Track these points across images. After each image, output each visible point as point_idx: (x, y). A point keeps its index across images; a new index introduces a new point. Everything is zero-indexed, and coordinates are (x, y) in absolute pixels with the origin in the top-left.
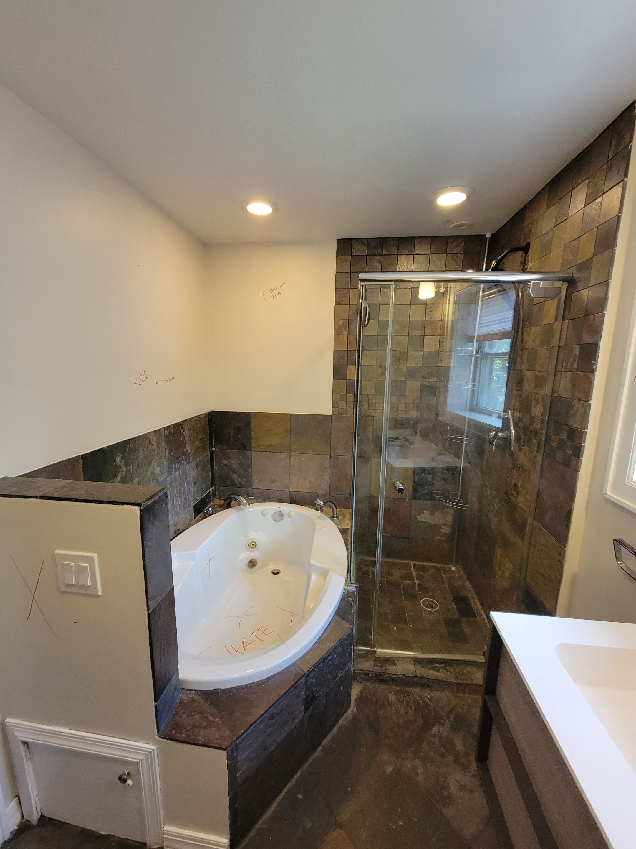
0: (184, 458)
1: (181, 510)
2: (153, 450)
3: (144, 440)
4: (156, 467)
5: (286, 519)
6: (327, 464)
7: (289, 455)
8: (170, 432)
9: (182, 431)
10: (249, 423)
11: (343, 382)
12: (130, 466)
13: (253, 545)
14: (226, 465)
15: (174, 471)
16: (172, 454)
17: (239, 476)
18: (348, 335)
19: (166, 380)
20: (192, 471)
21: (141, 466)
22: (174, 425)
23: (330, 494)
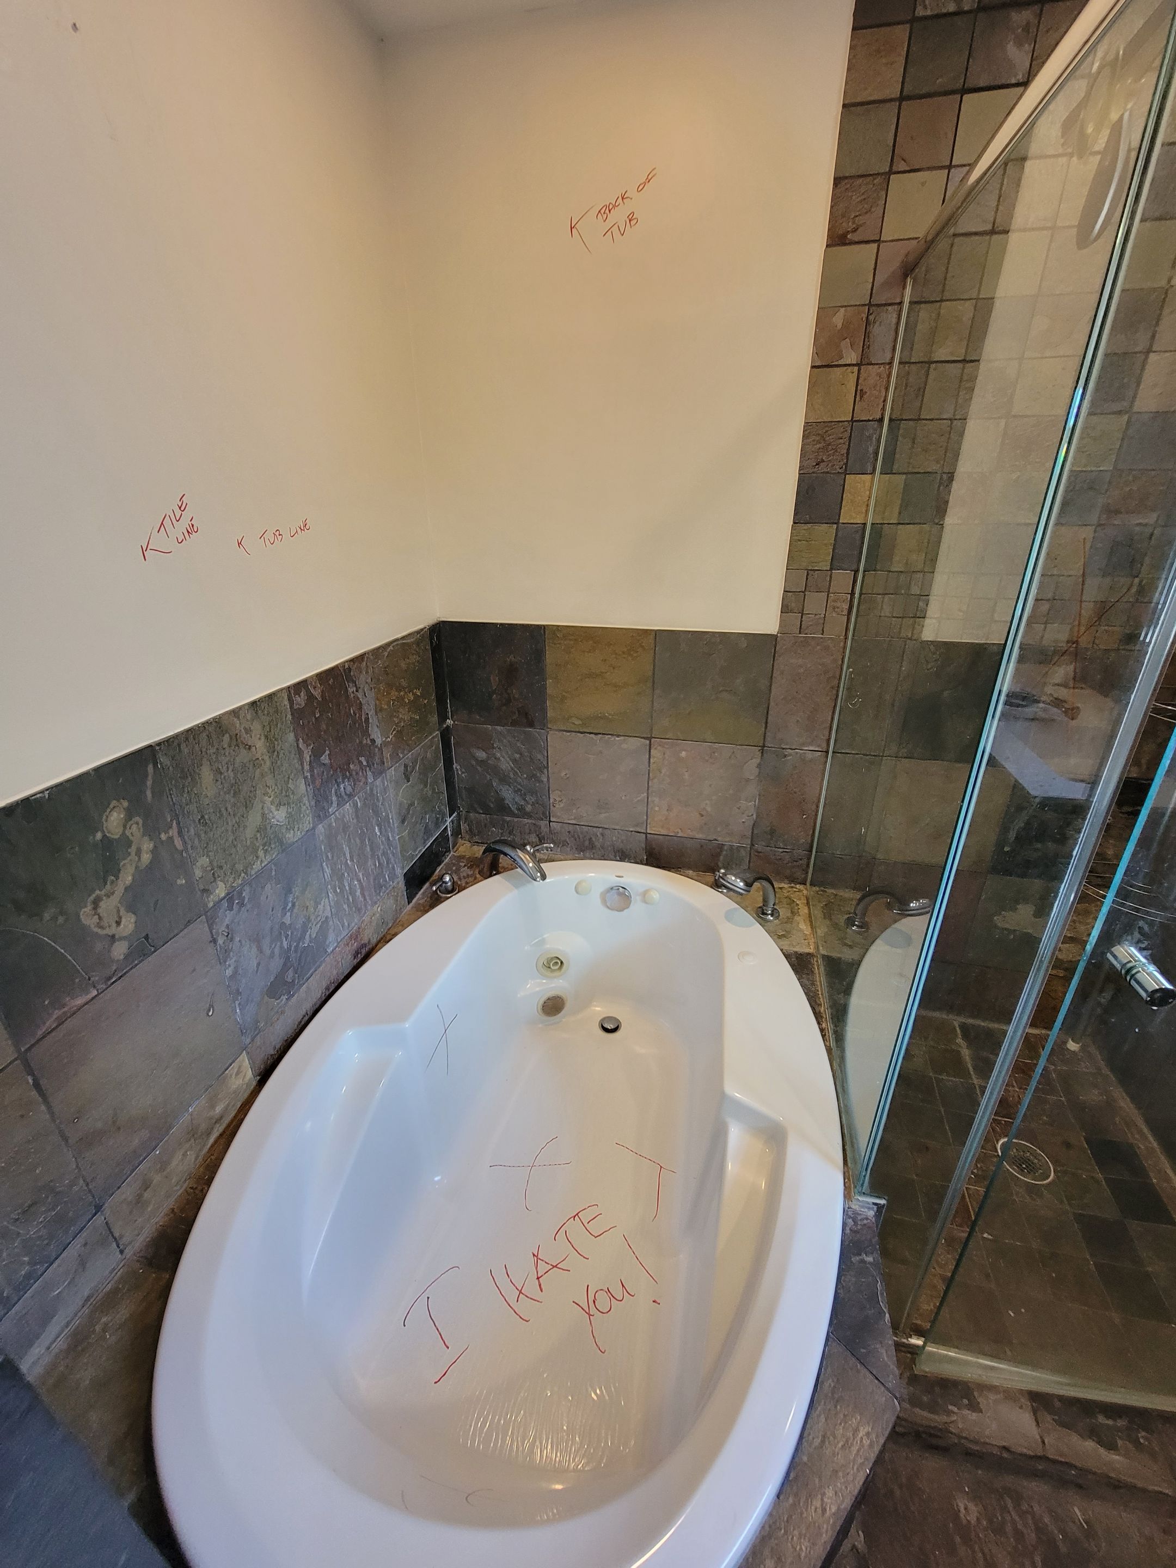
0: (365, 763)
1: (367, 898)
2: (256, 763)
3: (214, 736)
4: (273, 808)
5: (637, 906)
6: (751, 768)
7: (648, 742)
8: (311, 697)
9: (351, 689)
10: (538, 655)
11: (825, 533)
12: (171, 827)
13: (556, 964)
14: (482, 763)
15: (335, 805)
16: (325, 759)
17: (517, 791)
18: (858, 365)
19: (278, 534)
20: (391, 792)
21: (213, 818)
22: (323, 677)
23: (752, 845)
